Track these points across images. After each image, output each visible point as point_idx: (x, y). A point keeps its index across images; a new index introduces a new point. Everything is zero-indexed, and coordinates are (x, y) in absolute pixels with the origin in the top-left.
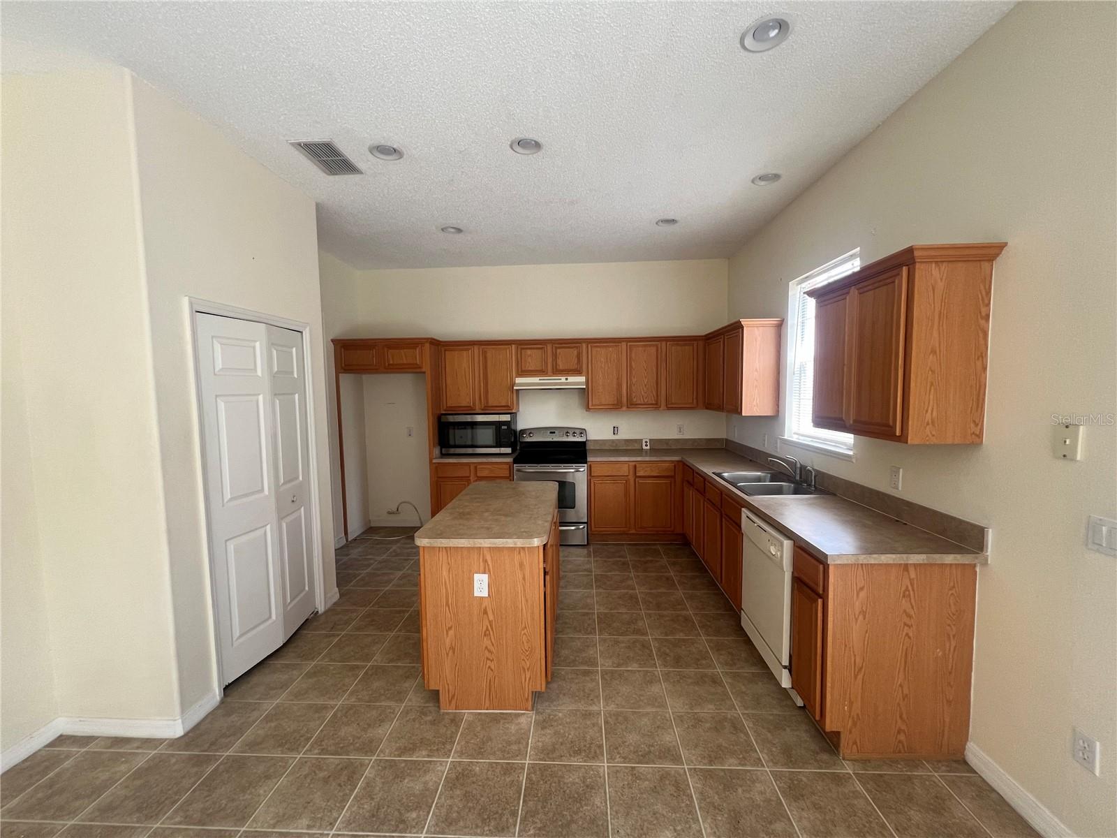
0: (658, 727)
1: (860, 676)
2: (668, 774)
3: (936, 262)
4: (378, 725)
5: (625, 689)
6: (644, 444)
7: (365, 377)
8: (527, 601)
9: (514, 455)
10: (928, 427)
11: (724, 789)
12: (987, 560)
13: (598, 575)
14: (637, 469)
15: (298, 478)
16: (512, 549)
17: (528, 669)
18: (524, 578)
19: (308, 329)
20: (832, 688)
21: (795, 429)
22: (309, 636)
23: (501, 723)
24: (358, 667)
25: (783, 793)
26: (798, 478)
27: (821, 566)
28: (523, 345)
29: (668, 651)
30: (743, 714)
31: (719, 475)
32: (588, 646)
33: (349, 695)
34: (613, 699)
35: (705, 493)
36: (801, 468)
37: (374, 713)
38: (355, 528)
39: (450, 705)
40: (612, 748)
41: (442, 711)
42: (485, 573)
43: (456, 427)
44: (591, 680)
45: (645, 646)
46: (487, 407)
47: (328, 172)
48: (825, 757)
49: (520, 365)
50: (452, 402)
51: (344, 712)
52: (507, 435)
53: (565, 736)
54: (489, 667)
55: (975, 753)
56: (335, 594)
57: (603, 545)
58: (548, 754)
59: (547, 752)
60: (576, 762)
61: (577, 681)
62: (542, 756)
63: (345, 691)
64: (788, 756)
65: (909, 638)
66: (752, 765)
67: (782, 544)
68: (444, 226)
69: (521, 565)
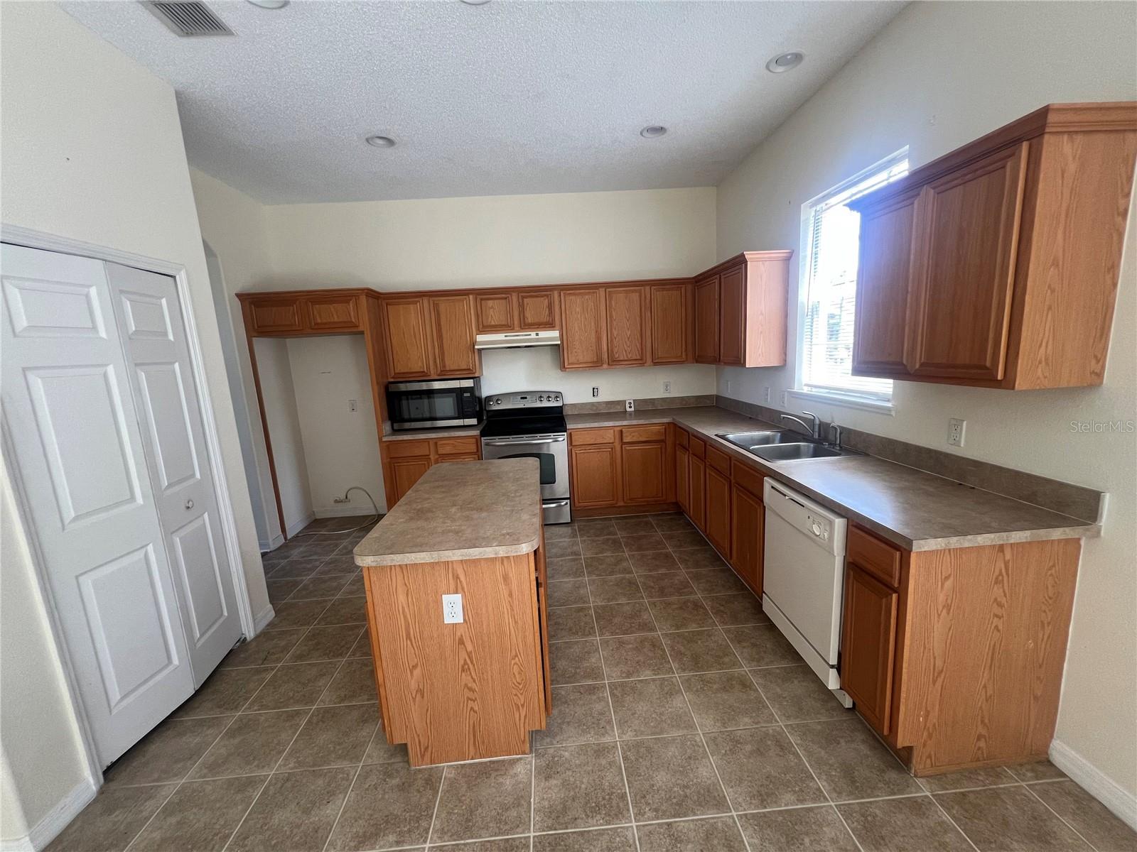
0: (690, 758)
1: (940, 681)
2: (714, 826)
3: (1069, 133)
4: (325, 802)
5: (642, 708)
6: (628, 406)
7: (290, 342)
8: (516, 622)
9: (481, 427)
10: (1040, 366)
11: (788, 842)
12: (1099, 532)
13: (587, 558)
14: (624, 435)
15: (193, 475)
16: (493, 560)
17: (523, 706)
18: (511, 595)
19: (183, 273)
20: (907, 699)
21: (805, 380)
22: (234, 674)
23: (493, 775)
24: (298, 713)
25: (859, 837)
26: (816, 436)
27: (898, 553)
28: (483, 295)
29: (682, 649)
30: (786, 726)
31: (723, 437)
32: (589, 653)
33: (286, 759)
34: (629, 724)
35: (705, 458)
36: (820, 425)
37: (320, 782)
38: (295, 523)
39: (423, 759)
40: (638, 797)
41: (413, 768)
42: (457, 593)
43: (410, 397)
44: (599, 698)
45: (655, 645)
46: (443, 372)
47: (180, 32)
48: (892, 775)
49: (480, 319)
50: (400, 368)
51: (279, 785)
52: (470, 403)
53: (577, 787)
54: (472, 708)
55: (1063, 752)
56: (268, 613)
57: (588, 521)
58: (558, 817)
59: (557, 814)
60: (595, 826)
61: (581, 702)
62: (550, 822)
63: (281, 752)
64: (850, 781)
65: (999, 631)
66: (814, 800)
67: (831, 523)
68: (369, 135)
69: (506, 578)
